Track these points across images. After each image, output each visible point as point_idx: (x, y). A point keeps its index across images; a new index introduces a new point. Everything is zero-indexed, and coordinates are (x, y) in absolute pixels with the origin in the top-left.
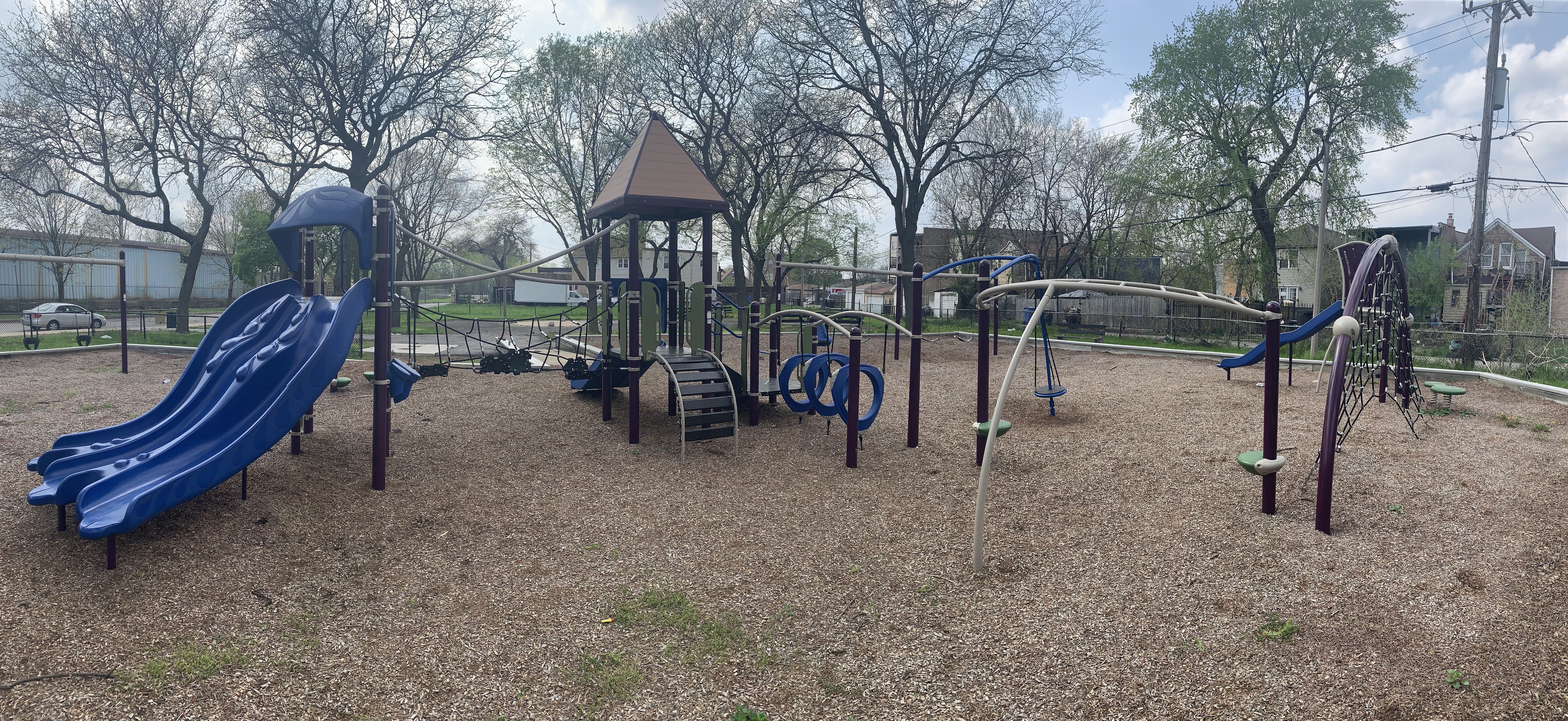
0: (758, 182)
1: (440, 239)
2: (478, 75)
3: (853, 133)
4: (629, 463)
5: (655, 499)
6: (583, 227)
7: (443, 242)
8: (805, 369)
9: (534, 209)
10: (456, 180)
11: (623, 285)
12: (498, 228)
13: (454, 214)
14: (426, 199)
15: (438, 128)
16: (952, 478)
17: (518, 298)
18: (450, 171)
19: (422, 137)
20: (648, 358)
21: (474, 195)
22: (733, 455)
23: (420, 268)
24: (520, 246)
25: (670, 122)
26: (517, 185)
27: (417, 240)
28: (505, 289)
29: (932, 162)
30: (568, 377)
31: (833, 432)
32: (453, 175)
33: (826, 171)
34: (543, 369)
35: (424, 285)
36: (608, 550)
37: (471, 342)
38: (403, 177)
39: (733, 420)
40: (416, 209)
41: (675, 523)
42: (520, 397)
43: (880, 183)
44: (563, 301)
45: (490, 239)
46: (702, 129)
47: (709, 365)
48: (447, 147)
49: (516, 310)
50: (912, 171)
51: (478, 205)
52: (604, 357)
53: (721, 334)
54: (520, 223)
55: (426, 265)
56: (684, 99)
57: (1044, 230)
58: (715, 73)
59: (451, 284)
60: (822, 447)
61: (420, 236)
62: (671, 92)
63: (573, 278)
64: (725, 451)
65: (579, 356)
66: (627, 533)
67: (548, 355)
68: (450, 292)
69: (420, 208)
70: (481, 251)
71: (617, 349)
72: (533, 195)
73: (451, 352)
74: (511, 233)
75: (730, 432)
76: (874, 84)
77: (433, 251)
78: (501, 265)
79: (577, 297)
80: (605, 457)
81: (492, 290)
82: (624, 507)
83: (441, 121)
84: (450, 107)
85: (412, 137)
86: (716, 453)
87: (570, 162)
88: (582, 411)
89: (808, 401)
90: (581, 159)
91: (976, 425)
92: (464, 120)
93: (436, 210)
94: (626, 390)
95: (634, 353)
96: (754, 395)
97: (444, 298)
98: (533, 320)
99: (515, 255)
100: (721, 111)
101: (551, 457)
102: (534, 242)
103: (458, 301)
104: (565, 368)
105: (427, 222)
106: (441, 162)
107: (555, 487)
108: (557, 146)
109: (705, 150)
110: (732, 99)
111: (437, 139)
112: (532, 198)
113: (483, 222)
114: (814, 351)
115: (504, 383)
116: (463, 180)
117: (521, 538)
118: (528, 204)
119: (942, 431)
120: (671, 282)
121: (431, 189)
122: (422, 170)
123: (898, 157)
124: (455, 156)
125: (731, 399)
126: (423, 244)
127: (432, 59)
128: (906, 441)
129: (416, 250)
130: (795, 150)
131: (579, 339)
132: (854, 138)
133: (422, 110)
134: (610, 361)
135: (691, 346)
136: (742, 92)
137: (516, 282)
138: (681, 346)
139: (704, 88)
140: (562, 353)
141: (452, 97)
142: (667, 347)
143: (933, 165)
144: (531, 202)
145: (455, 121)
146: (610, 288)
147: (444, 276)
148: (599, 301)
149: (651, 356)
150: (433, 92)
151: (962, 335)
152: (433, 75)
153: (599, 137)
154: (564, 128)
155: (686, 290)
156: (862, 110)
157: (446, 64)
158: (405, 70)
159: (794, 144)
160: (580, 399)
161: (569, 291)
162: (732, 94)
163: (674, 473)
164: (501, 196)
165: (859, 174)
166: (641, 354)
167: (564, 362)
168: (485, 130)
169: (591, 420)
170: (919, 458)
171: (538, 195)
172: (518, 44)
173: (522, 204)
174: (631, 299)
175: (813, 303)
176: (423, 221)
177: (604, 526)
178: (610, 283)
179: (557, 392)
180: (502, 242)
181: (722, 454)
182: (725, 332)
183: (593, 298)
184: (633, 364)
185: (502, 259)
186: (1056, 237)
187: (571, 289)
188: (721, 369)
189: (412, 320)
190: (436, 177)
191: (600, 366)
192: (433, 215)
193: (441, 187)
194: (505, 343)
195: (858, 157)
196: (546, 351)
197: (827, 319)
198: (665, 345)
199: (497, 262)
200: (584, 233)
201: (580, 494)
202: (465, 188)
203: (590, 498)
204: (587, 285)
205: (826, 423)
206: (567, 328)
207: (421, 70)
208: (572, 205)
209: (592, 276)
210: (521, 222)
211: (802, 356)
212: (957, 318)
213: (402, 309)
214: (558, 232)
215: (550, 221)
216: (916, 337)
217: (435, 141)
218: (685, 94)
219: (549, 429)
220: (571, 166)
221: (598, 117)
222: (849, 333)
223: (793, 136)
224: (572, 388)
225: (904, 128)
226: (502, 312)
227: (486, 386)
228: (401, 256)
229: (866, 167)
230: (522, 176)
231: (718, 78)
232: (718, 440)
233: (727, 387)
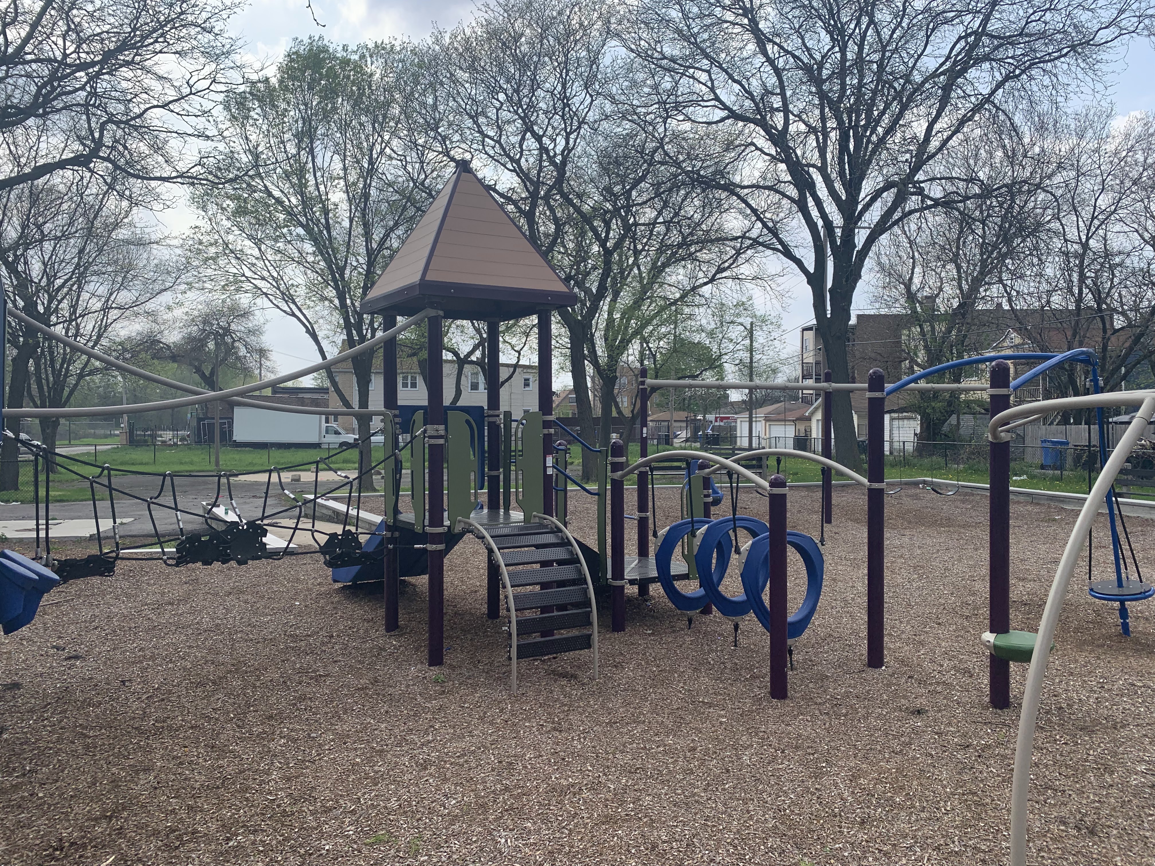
0: (608, 263)
1: (99, 336)
2: (169, 80)
3: (746, 183)
4: (430, 699)
5: (473, 752)
6: (348, 326)
7: (104, 342)
8: (697, 542)
9: (266, 294)
10: (128, 242)
11: (419, 416)
12: (205, 322)
13: (124, 297)
14: (70, 268)
15: (94, 153)
16: (950, 724)
17: (239, 436)
18: (116, 225)
19: (62, 164)
20: (458, 529)
21: (162, 269)
22: (592, 679)
23: (59, 384)
24: (243, 352)
25: (480, 175)
26: (239, 257)
27: (51, 337)
28: (217, 422)
29: (874, 215)
30: (328, 564)
31: (743, 641)
32: (122, 233)
33: (706, 241)
34: (287, 552)
35: (68, 416)
36: (402, 843)
37: (158, 513)
38: (24, 227)
39: (590, 624)
40: (50, 283)
41: (507, 789)
42: (246, 602)
43: (788, 254)
44: (315, 440)
45: (190, 339)
46: (526, 186)
47: (550, 539)
48: (111, 187)
49: (237, 457)
50: (838, 232)
51: (168, 285)
52: (388, 528)
53: (565, 490)
54: (241, 316)
55: (72, 380)
56: (499, 142)
57: (1078, 306)
58: (543, 105)
59: (121, 413)
60: (729, 665)
61: (59, 330)
62: (481, 132)
63: (331, 404)
64: (579, 673)
65: (347, 528)
66: (431, 811)
67: (296, 529)
68: (118, 426)
69: (59, 282)
70: (174, 358)
71: (408, 516)
72: (265, 274)
73: (120, 531)
74: (227, 331)
75: (586, 642)
76: (773, 110)
77: (84, 357)
78: (211, 383)
79: (337, 433)
80: (391, 690)
81: (194, 423)
82: (426, 768)
83: (99, 144)
84: (117, 123)
85: (41, 162)
86: (564, 675)
87: (328, 227)
88: (351, 618)
89: (702, 592)
90: (346, 224)
91: (989, 637)
92: (143, 147)
93: (91, 287)
94: (422, 581)
95: (436, 520)
96: (618, 583)
97: (106, 437)
98: (270, 471)
99: (234, 366)
100: (551, 160)
101: (302, 698)
102: (266, 346)
103: (133, 442)
104: (324, 550)
105: (74, 307)
106: (100, 209)
107: (310, 748)
108: (306, 202)
109: (530, 216)
110: (567, 143)
111: (92, 171)
112: (263, 278)
113: (178, 312)
114: (707, 514)
115: (217, 579)
116: (141, 243)
117: (253, 843)
118: (256, 287)
119: (921, 643)
120: (491, 412)
121: (81, 251)
122: (62, 219)
123: (815, 213)
124: (125, 204)
125: (586, 591)
126: (66, 344)
127: (80, 42)
128: (865, 657)
129: (51, 353)
130: (660, 213)
131: (349, 502)
132: (746, 191)
133: (62, 120)
134: (397, 534)
135: (522, 506)
136: (582, 133)
137: (237, 410)
138: (507, 509)
139: (528, 127)
140: (320, 525)
141: (121, 107)
142: (486, 511)
143: (876, 219)
144: (260, 284)
145: (126, 148)
146: (397, 420)
147: (105, 400)
148: (378, 439)
149: (462, 525)
150: (83, 94)
151: (939, 485)
152: (83, 66)
153: (373, 192)
154: (319, 174)
155: (514, 425)
156: (757, 149)
157: (108, 55)
158: (28, 48)
159: (659, 205)
160: (347, 598)
161: (324, 425)
162: (568, 135)
163: (501, 711)
164: (209, 272)
165: (756, 243)
166: (447, 523)
167: (323, 539)
168: (182, 167)
169: (366, 631)
170: (889, 685)
171: (275, 274)
172: (239, 43)
173: (247, 286)
174: (430, 437)
175: (687, 440)
176: (65, 304)
177: (394, 804)
178: (397, 412)
179: (308, 590)
180: (211, 345)
181: (574, 677)
182: (571, 487)
183: (365, 434)
184: (435, 538)
185: (212, 373)
186: (1102, 319)
187: (327, 421)
188: (569, 543)
189: (42, 477)
190: (89, 233)
191: (381, 543)
192: (85, 296)
193: (100, 251)
194: (219, 511)
195: (754, 218)
196: (292, 523)
197: (728, 462)
198: (482, 508)
199: (203, 376)
200: (349, 335)
201: (352, 755)
202: (145, 255)
203: (369, 760)
204: (356, 415)
205: (730, 626)
206: (328, 482)
207: (59, 56)
208: (331, 292)
209: (364, 402)
210: (246, 314)
211: (692, 522)
212: (921, 455)
213: (21, 457)
214: (308, 331)
215: (293, 315)
216: (876, 486)
217: (88, 175)
218: (500, 136)
219: (299, 652)
220: (329, 232)
221: (371, 162)
222: (766, 484)
223: (658, 195)
224: (335, 581)
225: (822, 170)
226: (213, 459)
227: (185, 586)
228: (20, 362)
229: (765, 231)
230: (247, 243)
231: (546, 112)
232: (566, 656)
233: (580, 571)
